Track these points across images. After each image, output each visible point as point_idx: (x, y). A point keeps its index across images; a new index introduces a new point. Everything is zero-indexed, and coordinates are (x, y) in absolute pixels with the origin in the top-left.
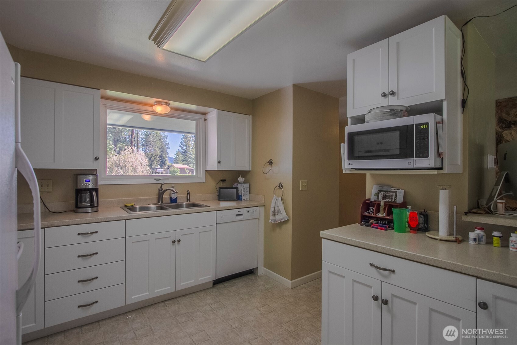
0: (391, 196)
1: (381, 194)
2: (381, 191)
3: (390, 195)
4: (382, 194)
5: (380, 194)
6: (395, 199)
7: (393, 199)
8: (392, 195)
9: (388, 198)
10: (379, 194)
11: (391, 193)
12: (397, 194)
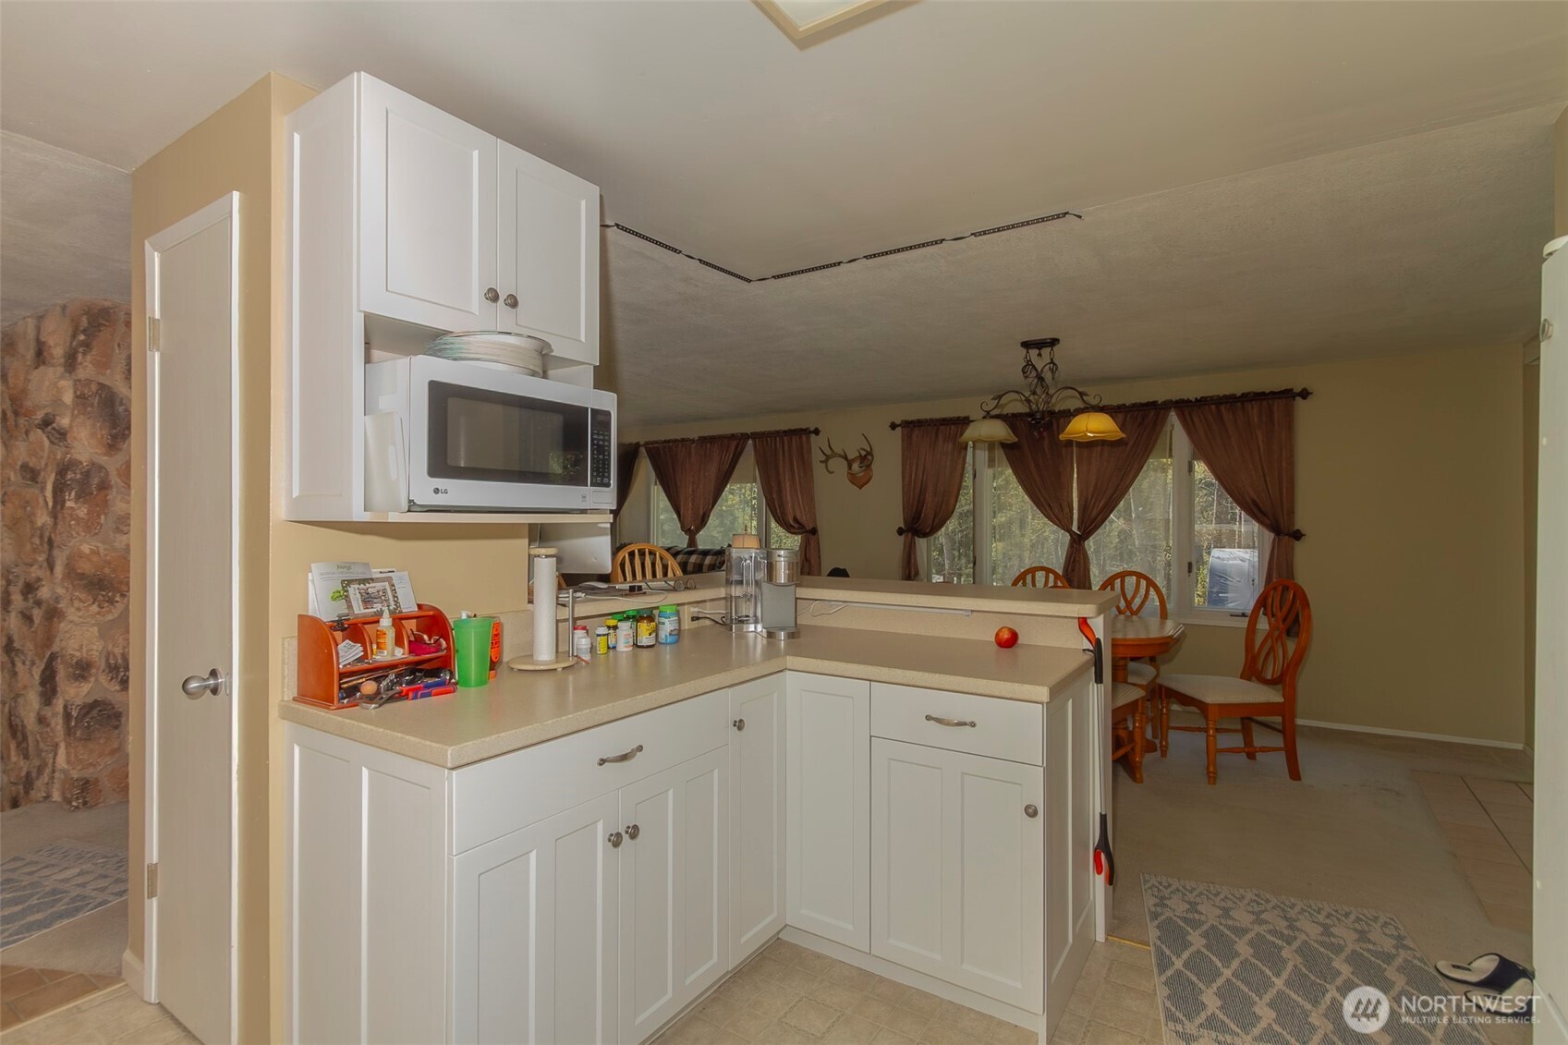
0: (381, 593)
1: (354, 591)
2: (350, 582)
3: (378, 592)
4: (357, 592)
5: (351, 590)
6: (394, 601)
7: (392, 603)
8: (384, 591)
9: (375, 600)
10: (347, 591)
11: (379, 586)
12: (393, 586)
